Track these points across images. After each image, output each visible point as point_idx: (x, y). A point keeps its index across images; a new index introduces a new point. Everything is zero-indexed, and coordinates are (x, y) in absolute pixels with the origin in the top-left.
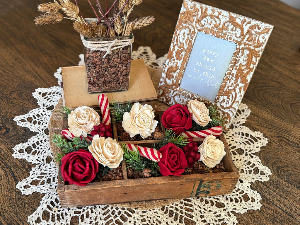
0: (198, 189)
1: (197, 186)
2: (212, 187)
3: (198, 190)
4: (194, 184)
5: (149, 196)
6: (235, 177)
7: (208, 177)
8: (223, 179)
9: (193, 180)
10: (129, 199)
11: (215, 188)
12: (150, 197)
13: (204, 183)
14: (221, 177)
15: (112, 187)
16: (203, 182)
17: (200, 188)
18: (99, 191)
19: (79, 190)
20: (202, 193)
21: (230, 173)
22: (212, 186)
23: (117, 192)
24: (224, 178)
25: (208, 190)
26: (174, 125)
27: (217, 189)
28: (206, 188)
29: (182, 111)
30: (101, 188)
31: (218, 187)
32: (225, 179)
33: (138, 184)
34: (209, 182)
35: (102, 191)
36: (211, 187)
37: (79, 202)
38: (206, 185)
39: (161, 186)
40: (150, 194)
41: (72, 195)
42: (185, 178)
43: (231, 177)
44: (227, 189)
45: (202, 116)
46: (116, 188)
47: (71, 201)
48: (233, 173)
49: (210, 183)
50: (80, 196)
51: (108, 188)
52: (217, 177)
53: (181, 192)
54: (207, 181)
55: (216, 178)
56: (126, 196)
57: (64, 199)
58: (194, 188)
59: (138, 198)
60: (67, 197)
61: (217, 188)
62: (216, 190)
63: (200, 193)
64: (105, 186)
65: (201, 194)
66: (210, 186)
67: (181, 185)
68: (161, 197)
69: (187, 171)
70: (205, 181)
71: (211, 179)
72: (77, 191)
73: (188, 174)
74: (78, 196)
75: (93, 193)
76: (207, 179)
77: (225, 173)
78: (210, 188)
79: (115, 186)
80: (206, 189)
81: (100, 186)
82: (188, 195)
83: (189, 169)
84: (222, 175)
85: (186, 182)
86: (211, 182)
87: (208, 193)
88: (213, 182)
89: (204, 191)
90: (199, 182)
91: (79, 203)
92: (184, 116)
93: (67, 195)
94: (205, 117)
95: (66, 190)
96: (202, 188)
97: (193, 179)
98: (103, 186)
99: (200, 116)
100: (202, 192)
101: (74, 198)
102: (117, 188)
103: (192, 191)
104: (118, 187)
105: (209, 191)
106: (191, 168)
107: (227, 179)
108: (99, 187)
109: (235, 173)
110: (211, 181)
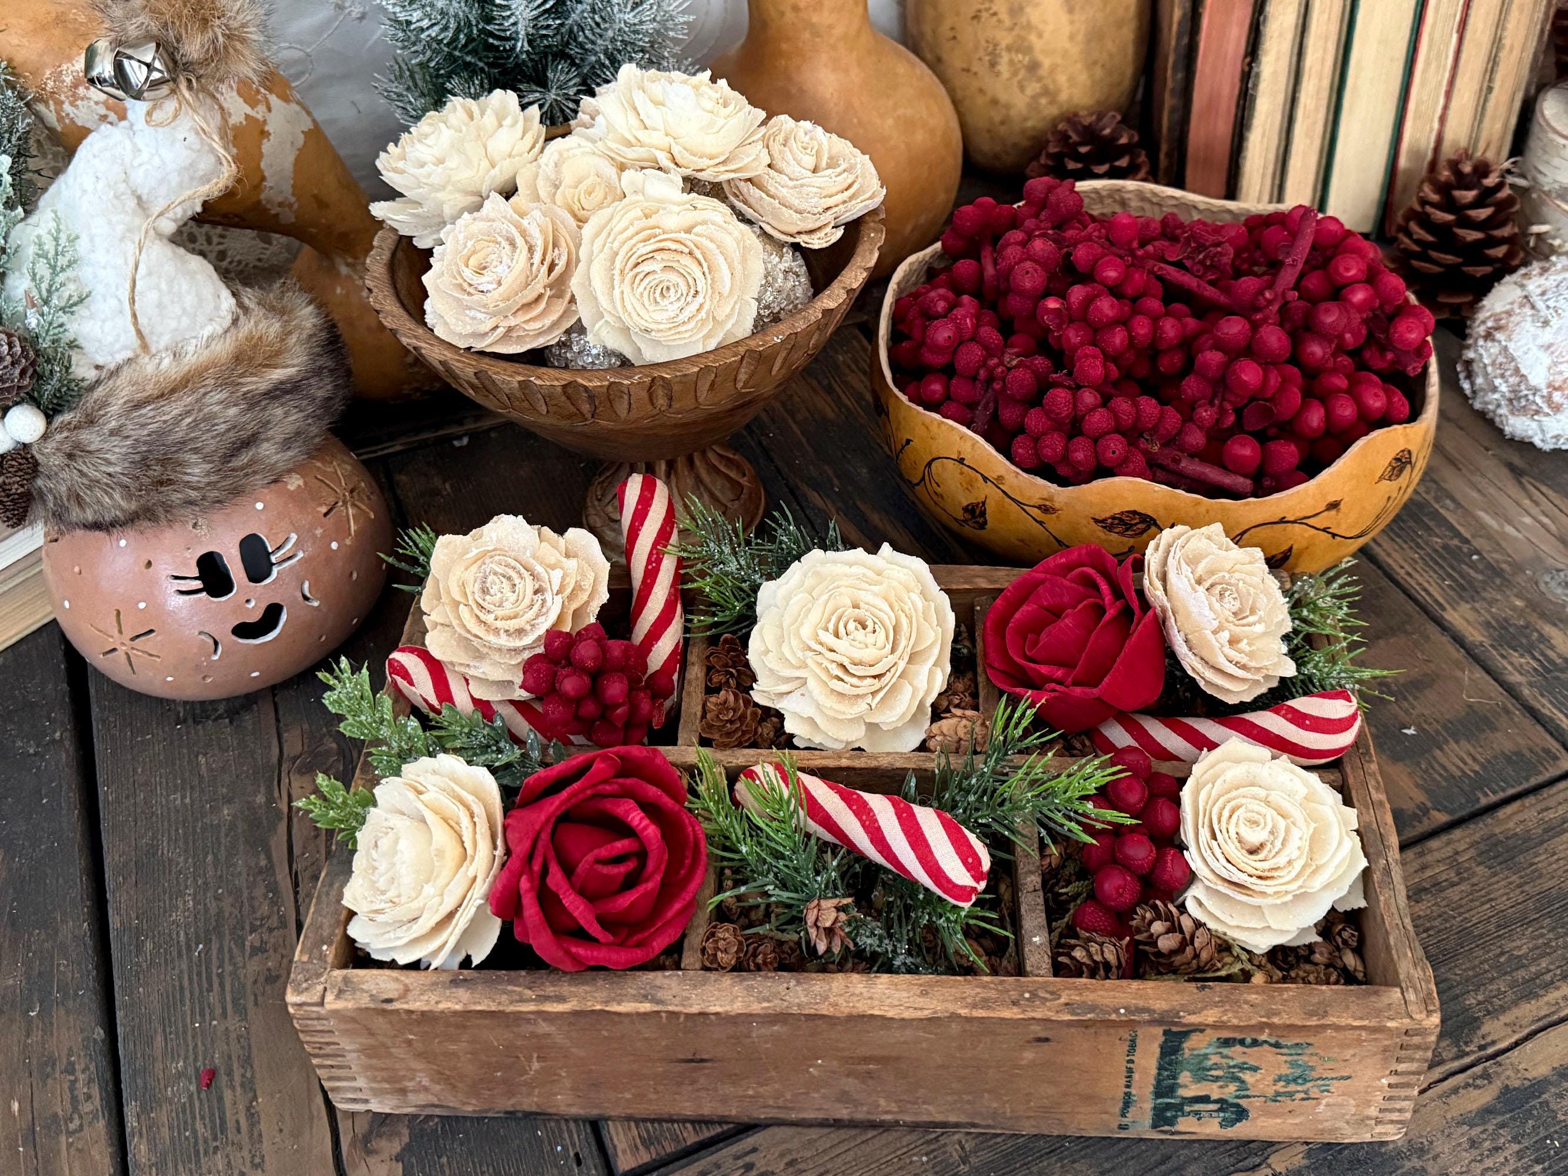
0: (1159, 1082)
1: (1148, 1060)
2: (1258, 1076)
3: (1164, 1088)
4: (1126, 1047)
5: (844, 1097)
6: (1407, 1021)
7: (1216, 1005)
8: (1324, 1027)
9: (1114, 1017)
10: (724, 1100)
11: (1280, 1087)
12: (856, 1103)
13: (1194, 1045)
14: (1311, 1014)
15: (598, 1007)
16: (1185, 1035)
17: (1175, 1078)
18: (526, 1029)
19: (406, 1007)
20: (1197, 1113)
21: (1376, 993)
22: (1255, 1069)
23: (639, 1044)
24: (1330, 1020)
25: (1230, 1091)
26: (1044, 669)
27: (1290, 1095)
28: (1217, 1079)
29: (1104, 587)
30: (531, 1007)
31: (1295, 1080)
32: (1337, 1028)
33: (756, 1008)
34: (1227, 1043)
35: (544, 1027)
36: (1247, 1076)
37: (426, 1082)
38: (1215, 1059)
39: (909, 1032)
40: (851, 1084)
41: (372, 1034)
42: (1063, 1000)
43: (1373, 1023)
44: (1368, 1103)
45: (1225, 636)
46: (626, 1021)
47: (380, 1075)
48: (1396, 994)
49: (1238, 1048)
50: (419, 1046)
51: (576, 1013)
52: (1277, 1013)
53: (1051, 1090)
54: (1211, 1035)
55: (1276, 1020)
56: (702, 1080)
57: (328, 1050)
58: (1130, 1071)
59: (781, 1102)
60: (346, 1044)
61: (1292, 1087)
62: (1289, 1104)
63: (1179, 1108)
64: (561, 999)
65: (1192, 1119)
66: (1242, 1067)
67: (1039, 1040)
68: (930, 1114)
69: (1090, 955)
70: (1199, 1029)
71: (1235, 1022)
72: (392, 1012)
73: (1093, 975)
74: (409, 1043)
75: (496, 1037)
76: (1210, 1020)
77: (1336, 992)
78: (1243, 1082)
79: (619, 1004)
80: (1215, 1086)
81: (528, 993)
82: (1105, 1117)
83: (1101, 944)
84: (1315, 1000)
85: (1069, 1024)
86: (1242, 1042)
87: (1239, 1120)
88: (1255, 1043)
89: (1205, 1099)
90: (1159, 1031)
91: (426, 1089)
92: (1114, 619)
93: (345, 1032)
94: (1243, 645)
95: (329, 997)
96: (1185, 1077)
97: (1116, 1011)
98: (547, 998)
99: (1215, 632)
100: (1197, 1107)
101: (391, 1055)
102: (628, 1015)
103: (1128, 1095)
104: (638, 1014)
105: (1243, 1102)
106: (1121, 939)
107: (1349, 1034)
108: (522, 1000)
109: (1411, 996)
110: (1238, 1036)
